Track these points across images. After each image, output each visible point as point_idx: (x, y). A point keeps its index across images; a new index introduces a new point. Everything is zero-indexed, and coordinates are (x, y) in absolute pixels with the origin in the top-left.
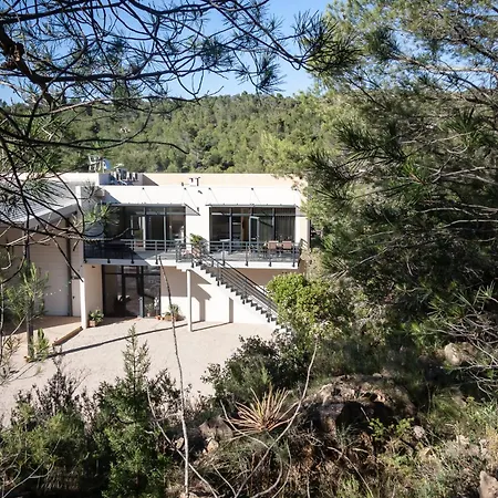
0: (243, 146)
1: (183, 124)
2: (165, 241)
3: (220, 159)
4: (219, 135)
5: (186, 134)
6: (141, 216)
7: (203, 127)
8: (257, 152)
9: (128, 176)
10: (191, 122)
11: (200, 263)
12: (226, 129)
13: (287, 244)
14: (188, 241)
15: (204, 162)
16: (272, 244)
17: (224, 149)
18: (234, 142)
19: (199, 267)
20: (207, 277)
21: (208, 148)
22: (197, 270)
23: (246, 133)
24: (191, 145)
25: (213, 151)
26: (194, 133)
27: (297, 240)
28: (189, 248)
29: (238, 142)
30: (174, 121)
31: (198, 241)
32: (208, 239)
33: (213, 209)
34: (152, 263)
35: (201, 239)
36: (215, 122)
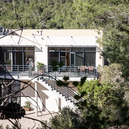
0: (69, 17)
1: (35, 6)
2: (23, 66)
3: (56, 25)
4: (56, 11)
5: (37, 11)
6: (11, 52)
7: (47, 7)
8: (76, 20)
9: (3, 30)
10: (40, 4)
11: (42, 78)
12: (59, 8)
13: (91, 68)
14: (36, 66)
15: (47, 26)
16: (83, 68)
17: (58, 19)
18: (63, 15)
19: (42, 80)
20: (46, 86)
21: (49, 19)
22: (41, 82)
23: (71, 10)
24: (39, 17)
25: (52, 20)
26: (41, 10)
27: (97, 65)
28: (36, 70)
29: (66, 15)
30: (31, 4)
31: (41, 66)
32: (47, 65)
33: (50, 48)
34: (16, 77)
35: (43, 65)
36: (53, 4)
